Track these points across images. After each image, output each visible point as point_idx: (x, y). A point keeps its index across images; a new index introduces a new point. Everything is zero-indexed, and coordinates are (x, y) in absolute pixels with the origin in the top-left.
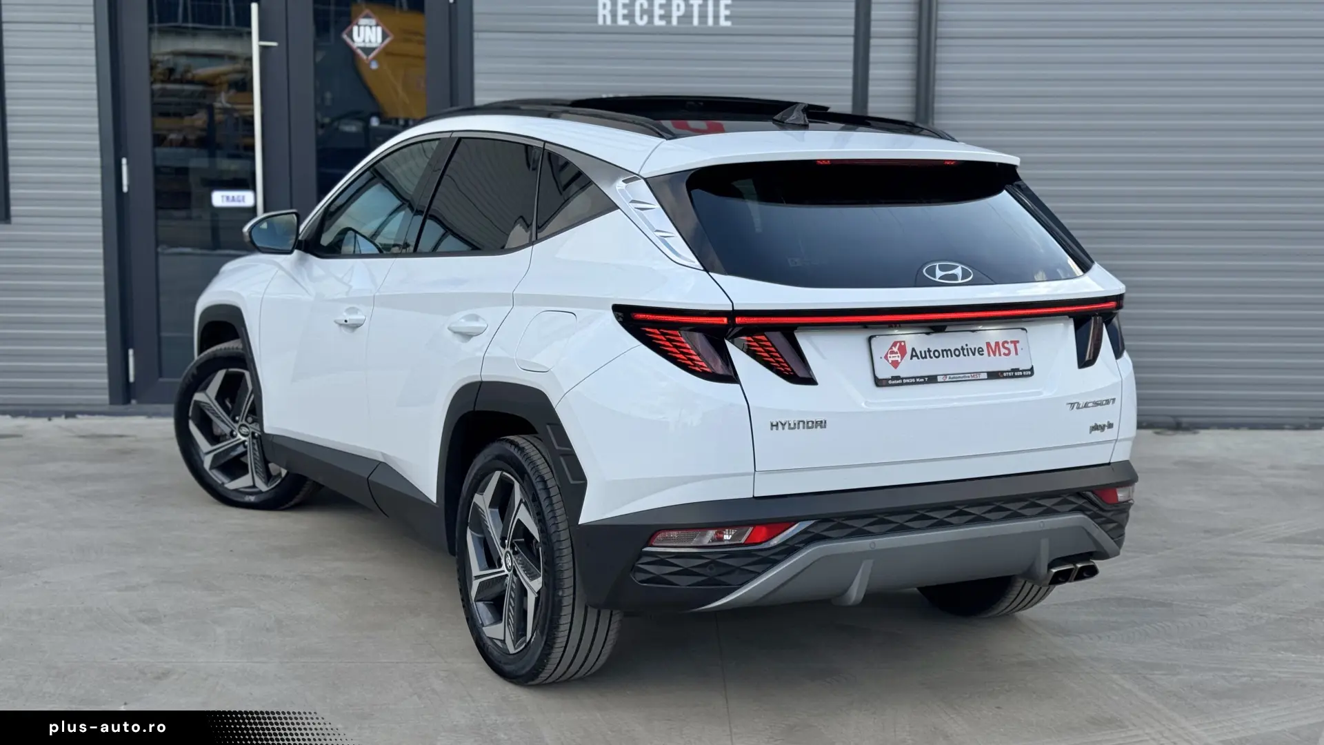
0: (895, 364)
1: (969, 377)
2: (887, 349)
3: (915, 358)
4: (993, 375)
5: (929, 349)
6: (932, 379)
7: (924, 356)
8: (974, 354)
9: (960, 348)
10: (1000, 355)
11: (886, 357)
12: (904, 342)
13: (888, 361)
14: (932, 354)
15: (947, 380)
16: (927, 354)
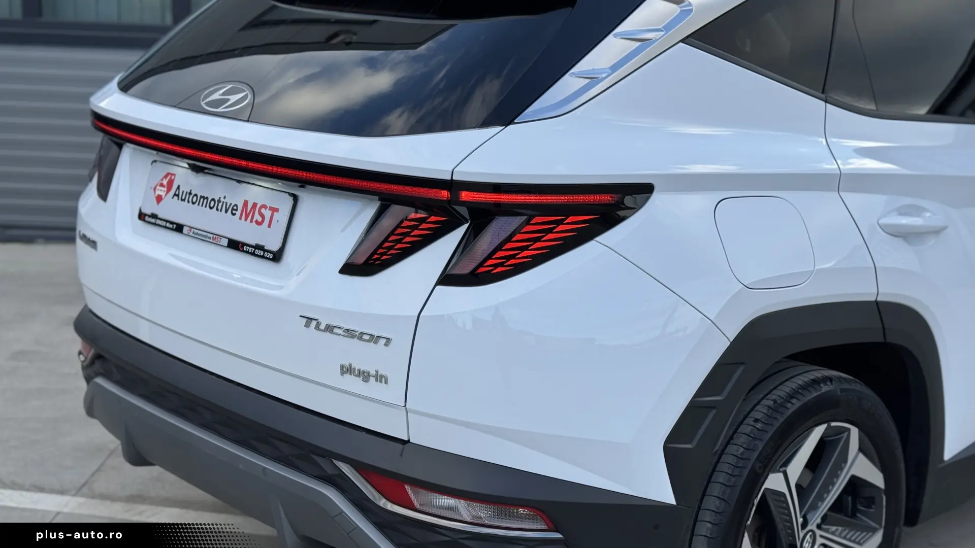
0: (159, 199)
1: (210, 238)
2: (158, 180)
3: (176, 198)
4: (234, 245)
5: (191, 191)
6: (179, 228)
7: (183, 198)
8: (226, 211)
9: (216, 199)
10: (251, 221)
11: (155, 189)
12: (174, 175)
13: (155, 192)
14: (191, 196)
15: (191, 234)
16: (188, 195)
